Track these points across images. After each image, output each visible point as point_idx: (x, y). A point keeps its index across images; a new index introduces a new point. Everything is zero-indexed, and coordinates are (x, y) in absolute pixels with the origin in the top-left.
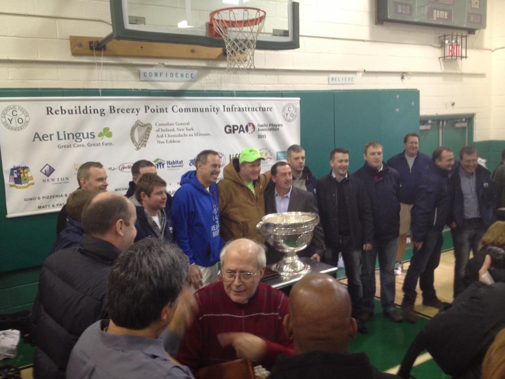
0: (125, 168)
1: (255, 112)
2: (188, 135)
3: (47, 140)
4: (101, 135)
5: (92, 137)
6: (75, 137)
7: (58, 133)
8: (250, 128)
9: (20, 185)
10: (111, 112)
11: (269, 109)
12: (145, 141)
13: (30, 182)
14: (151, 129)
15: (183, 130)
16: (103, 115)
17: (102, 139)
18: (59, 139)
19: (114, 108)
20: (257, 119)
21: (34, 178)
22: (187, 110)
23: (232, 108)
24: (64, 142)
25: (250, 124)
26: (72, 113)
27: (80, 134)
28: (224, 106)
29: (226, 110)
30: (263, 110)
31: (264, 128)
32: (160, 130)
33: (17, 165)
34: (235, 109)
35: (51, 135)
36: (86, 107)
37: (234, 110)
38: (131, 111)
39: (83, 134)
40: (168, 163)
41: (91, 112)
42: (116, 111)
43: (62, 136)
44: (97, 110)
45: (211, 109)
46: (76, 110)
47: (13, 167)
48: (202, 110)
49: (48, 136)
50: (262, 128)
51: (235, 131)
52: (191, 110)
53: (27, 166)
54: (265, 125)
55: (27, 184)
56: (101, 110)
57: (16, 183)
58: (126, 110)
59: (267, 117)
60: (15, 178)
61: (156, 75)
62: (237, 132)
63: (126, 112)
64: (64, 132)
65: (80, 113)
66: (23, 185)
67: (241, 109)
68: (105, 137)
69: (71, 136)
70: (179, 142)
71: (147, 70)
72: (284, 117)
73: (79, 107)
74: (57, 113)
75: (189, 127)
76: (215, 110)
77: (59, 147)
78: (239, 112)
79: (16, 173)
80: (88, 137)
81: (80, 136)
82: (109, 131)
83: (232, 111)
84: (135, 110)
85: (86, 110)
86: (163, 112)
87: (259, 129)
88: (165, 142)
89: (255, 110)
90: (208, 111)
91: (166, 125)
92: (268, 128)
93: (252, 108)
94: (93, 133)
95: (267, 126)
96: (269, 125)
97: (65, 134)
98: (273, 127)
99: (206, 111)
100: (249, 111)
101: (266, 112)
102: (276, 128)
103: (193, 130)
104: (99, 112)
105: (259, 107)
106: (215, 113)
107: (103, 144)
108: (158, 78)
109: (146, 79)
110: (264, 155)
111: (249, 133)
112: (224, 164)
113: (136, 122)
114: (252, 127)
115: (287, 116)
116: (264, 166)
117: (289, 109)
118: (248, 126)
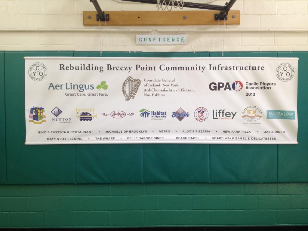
0: (116, 114)
1: (243, 71)
2: (173, 90)
3: (59, 89)
4: (98, 87)
5: (92, 88)
6: (79, 88)
7: (66, 84)
8: (238, 86)
9: (37, 121)
10: (108, 69)
11: (260, 68)
12: (134, 94)
13: (44, 119)
14: (140, 84)
15: (168, 86)
16: (101, 71)
17: (99, 90)
18: (67, 89)
19: (111, 66)
20: (245, 77)
22: (174, 68)
23: (219, 67)
24: (70, 91)
25: (237, 82)
26: (78, 69)
27: (83, 85)
28: (210, 65)
29: (212, 69)
30: (254, 69)
31: (253, 86)
32: (148, 85)
33: (35, 106)
34: (222, 67)
35: (61, 85)
36: (89, 65)
37: (220, 68)
38: (124, 69)
39: (85, 85)
40: (153, 113)
41: (92, 69)
42: (112, 69)
43: (69, 87)
44: (97, 67)
45: (197, 67)
46: (81, 67)
47: (32, 107)
48: (187, 69)
49: (59, 86)
50: (251, 86)
51: (221, 89)
52: (177, 69)
53: (43, 107)
54: (255, 84)
55: (41, 121)
56: (100, 68)
57: (34, 119)
58: (120, 68)
59: (257, 76)
60: (34, 116)
61: (150, 40)
63: (120, 70)
64: (71, 83)
65: (84, 69)
66: (39, 121)
67: (228, 68)
68: (102, 89)
69: (76, 87)
70: (164, 96)
71: (143, 36)
72: (278, 76)
73: (84, 65)
74: (68, 69)
75: (174, 83)
76: (201, 68)
77: (67, 94)
79: (34, 112)
80: (88, 88)
81: (83, 87)
82: (106, 84)
83: (219, 70)
84: (128, 68)
85: (89, 67)
86: (152, 70)
87: (247, 87)
88: (151, 95)
89: (244, 69)
90: (194, 70)
91: (153, 81)
92: (258, 86)
93: (240, 67)
94: (93, 85)
95: (257, 84)
96: (259, 84)
97: (71, 85)
98: (264, 86)
99: (191, 70)
100: (237, 69)
101: (257, 70)
102: (268, 87)
103: (177, 86)
104: (99, 69)
105: (248, 66)
106: (201, 71)
107: (100, 94)
108: (152, 42)
109: (141, 43)
110: (252, 112)
111: (236, 91)
112: (206, 118)
113: (128, 78)
114: (240, 85)
115: (282, 76)
116: (251, 123)
117: (285, 69)
118: (236, 84)
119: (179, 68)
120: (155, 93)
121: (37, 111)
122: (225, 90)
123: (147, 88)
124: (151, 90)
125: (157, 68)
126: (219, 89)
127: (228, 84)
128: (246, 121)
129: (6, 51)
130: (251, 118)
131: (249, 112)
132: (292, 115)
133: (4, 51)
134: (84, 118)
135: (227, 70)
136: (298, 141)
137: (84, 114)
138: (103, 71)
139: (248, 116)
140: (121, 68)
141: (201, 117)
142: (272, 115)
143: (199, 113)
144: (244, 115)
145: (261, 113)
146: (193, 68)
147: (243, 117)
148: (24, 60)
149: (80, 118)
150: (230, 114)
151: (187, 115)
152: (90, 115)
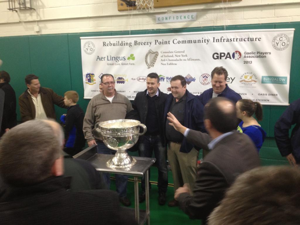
0: (141, 79)
1: (243, 42)
2: (183, 60)
3: (103, 60)
4: (129, 58)
5: (124, 59)
6: (116, 59)
7: (108, 56)
8: (237, 56)
10: (135, 45)
11: (257, 40)
12: (154, 63)
13: (94, 82)
14: (158, 55)
15: (180, 56)
16: (130, 46)
17: (129, 61)
18: (108, 60)
19: (137, 42)
20: (245, 47)
21: (96, 80)
22: (184, 42)
23: (221, 39)
24: (110, 62)
25: (236, 52)
26: (115, 45)
27: (118, 57)
28: (214, 38)
29: (215, 41)
30: (252, 40)
31: (251, 55)
32: (164, 56)
33: (89, 72)
34: (224, 40)
35: (104, 58)
36: (122, 42)
38: (146, 43)
39: (120, 57)
40: (167, 78)
41: (124, 45)
42: (138, 44)
43: (109, 59)
44: (128, 43)
45: (202, 40)
46: (117, 44)
47: (87, 73)
48: (195, 42)
50: (249, 55)
51: (222, 58)
52: (187, 42)
53: (94, 73)
54: (253, 53)
57: (89, 82)
59: (255, 46)
60: (88, 79)
61: (166, 19)
62: (223, 58)
63: (144, 45)
64: (111, 56)
65: (119, 45)
66: (92, 83)
67: (229, 40)
68: (131, 60)
69: (114, 58)
70: (176, 64)
71: (160, 16)
72: (274, 46)
73: (119, 42)
74: (108, 45)
75: (184, 54)
76: (206, 41)
77: (108, 64)
78: (228, 42)
79: (88, 77)
80: (122, 60)
82: (134, 56)
83: (221, 41)
84: (149, 43)
85: (122, 43)
86: (167, 44)
87: (245, 56)
88: (166, 64)
89: (243, 40)
90: (200, 42)
91: (168, 53)
92: (255, 55)
93: (240, 39)
94: (125, 57)
95: (255, 53)
96: (256, 53)
97: (111, 58)
98: (260, 55)
99: (198, 42)
100: (237, 41)
101: (254, 41)
102: (264, 56)
103: (186, 56)
104: (129, 45)
105: (247, 38)
106: (206, 43)
107: (130, 64)
108: (168, 21)
109: (159, 22)
110: (249, 78)
111: (236, 59)
112: (209, 82)
113: (149, 51)
114: (239, 54)
115: (277, 45)
116: (247, 87)
117: (281, 39)
118: (235, 54)
119: (188, 41)
120: (169, 62)
121: (90, 76)
122: (226, 58)
123: (163, 58)
124: (166, 60)
125: (171, 42)
126: (221, 58)
127: (229, 53)
128: (243, 85)
129: (69, 33)
130: (248, 83)
131: (246, 77)
132: (284, 80)
133: (68, 34)
134: (120, 81)
135: (228, 41)
136: (289, 103)
137: (119, 78)
138: (131, 46)
139: (245, 81)
140: (144, 43)
141: (205, 82)
142: (267, 80)
143: (204, 78)
144: (241, 80)
145: (257, 78)
146: (199, 41)
147: (241, 81)
148: (80, 39)
149: (117, 81)
150: (229, 79)
151: (194, 80)
152: (124, 79)
